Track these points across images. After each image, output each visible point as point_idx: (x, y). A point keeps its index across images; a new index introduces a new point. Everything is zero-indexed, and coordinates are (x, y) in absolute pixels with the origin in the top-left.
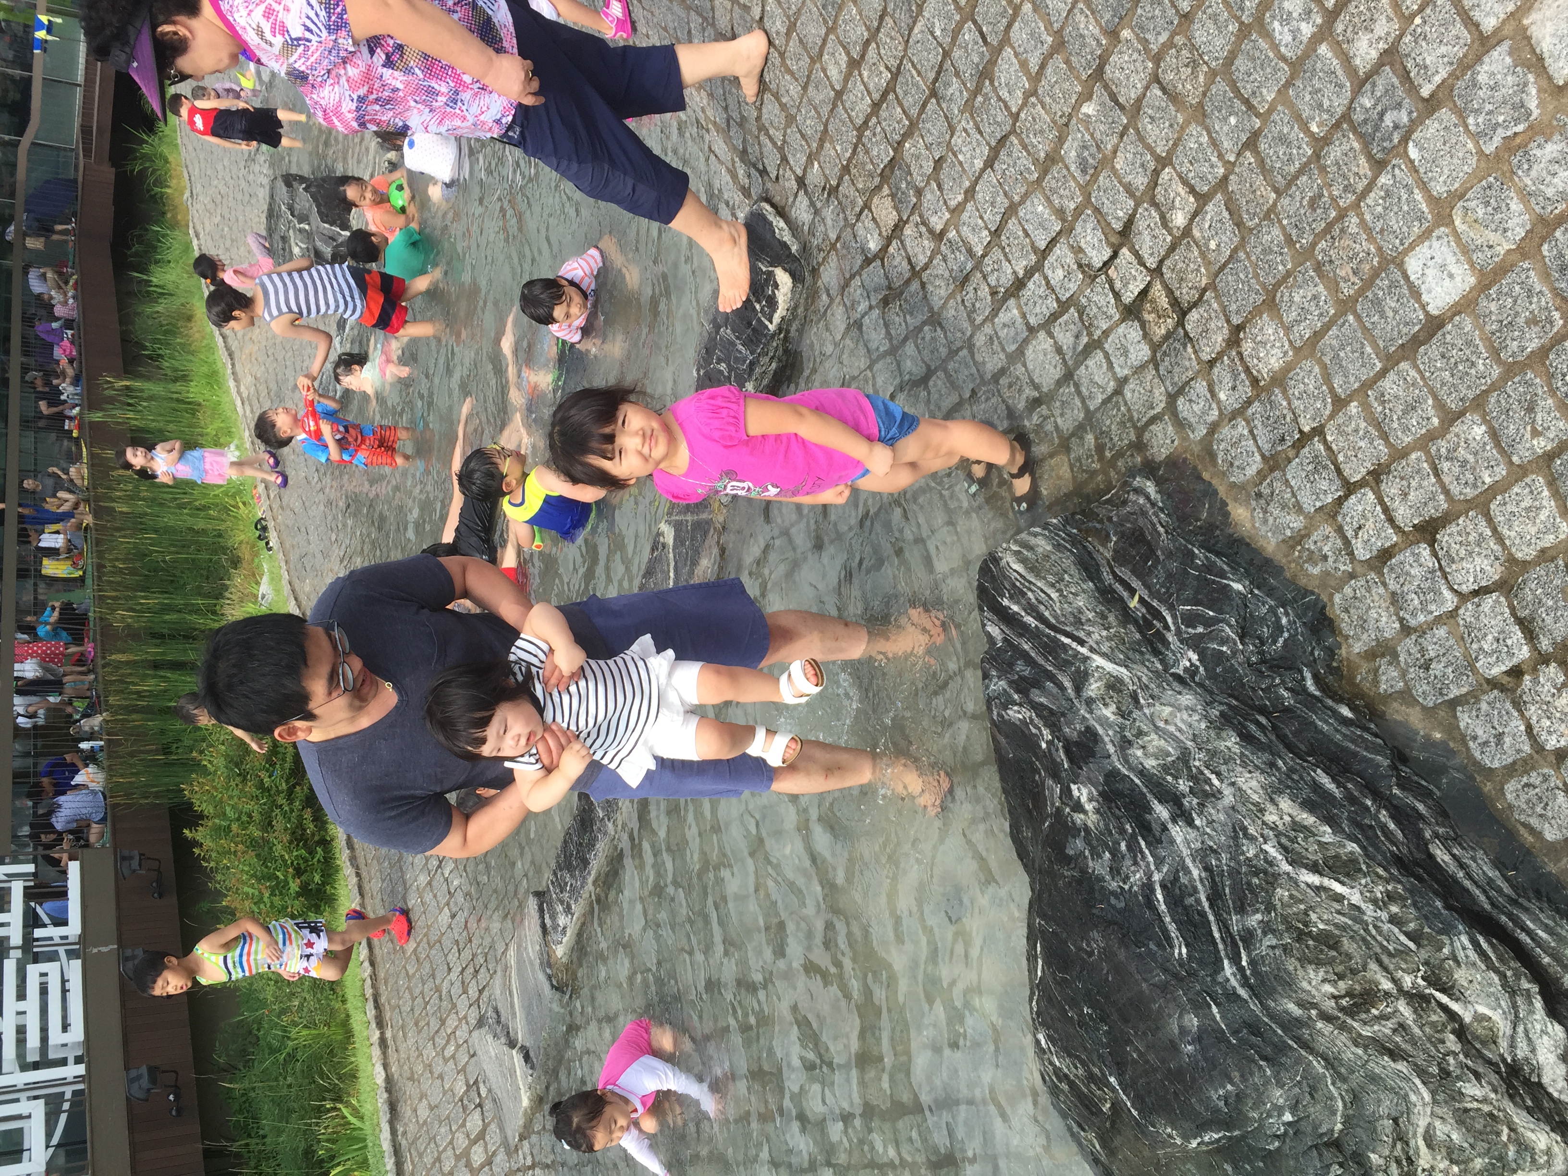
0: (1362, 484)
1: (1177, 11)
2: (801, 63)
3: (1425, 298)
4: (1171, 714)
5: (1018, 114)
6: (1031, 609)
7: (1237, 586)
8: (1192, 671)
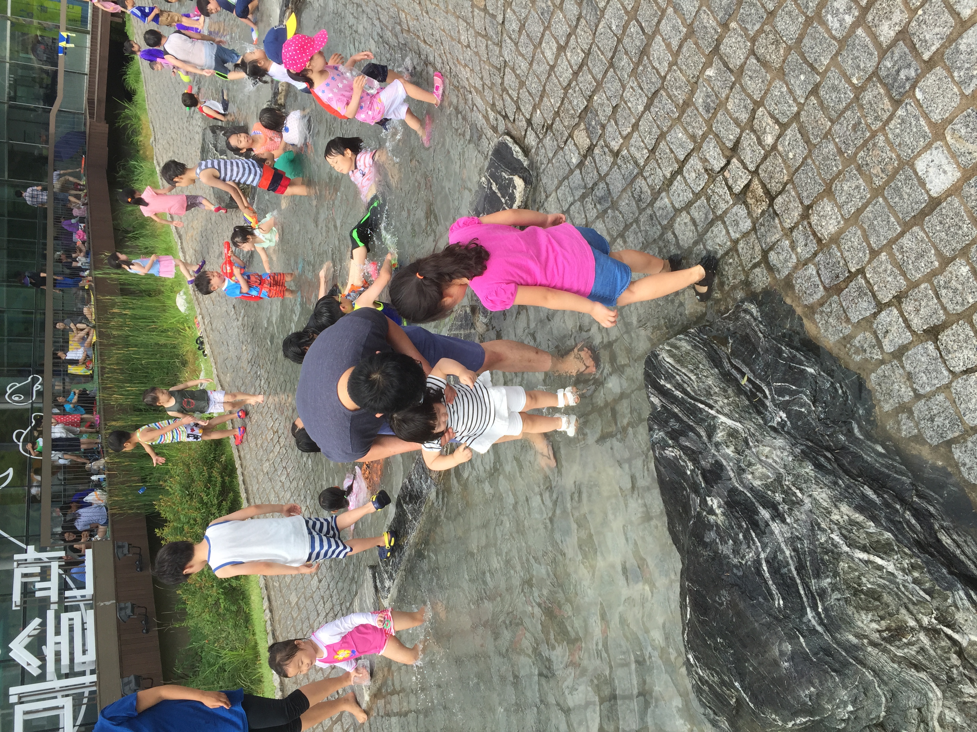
0: (889, 304)
1: (766, 10)
2: (528, 49)
3: (928, 186)
4: (769, 451)
5: (665, 77)
6: (679, 386)
7: (810, 370)
8: (782, 424)
